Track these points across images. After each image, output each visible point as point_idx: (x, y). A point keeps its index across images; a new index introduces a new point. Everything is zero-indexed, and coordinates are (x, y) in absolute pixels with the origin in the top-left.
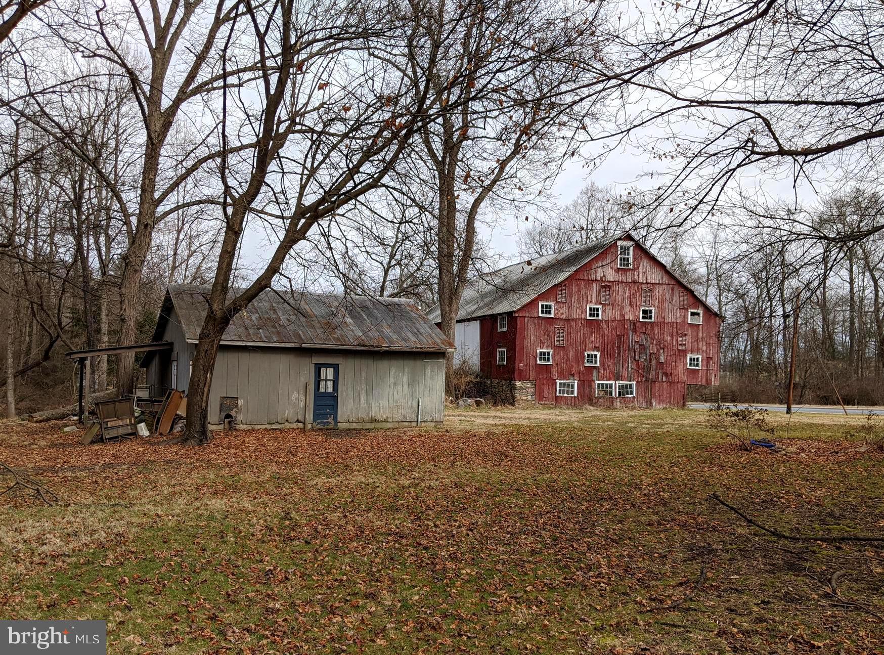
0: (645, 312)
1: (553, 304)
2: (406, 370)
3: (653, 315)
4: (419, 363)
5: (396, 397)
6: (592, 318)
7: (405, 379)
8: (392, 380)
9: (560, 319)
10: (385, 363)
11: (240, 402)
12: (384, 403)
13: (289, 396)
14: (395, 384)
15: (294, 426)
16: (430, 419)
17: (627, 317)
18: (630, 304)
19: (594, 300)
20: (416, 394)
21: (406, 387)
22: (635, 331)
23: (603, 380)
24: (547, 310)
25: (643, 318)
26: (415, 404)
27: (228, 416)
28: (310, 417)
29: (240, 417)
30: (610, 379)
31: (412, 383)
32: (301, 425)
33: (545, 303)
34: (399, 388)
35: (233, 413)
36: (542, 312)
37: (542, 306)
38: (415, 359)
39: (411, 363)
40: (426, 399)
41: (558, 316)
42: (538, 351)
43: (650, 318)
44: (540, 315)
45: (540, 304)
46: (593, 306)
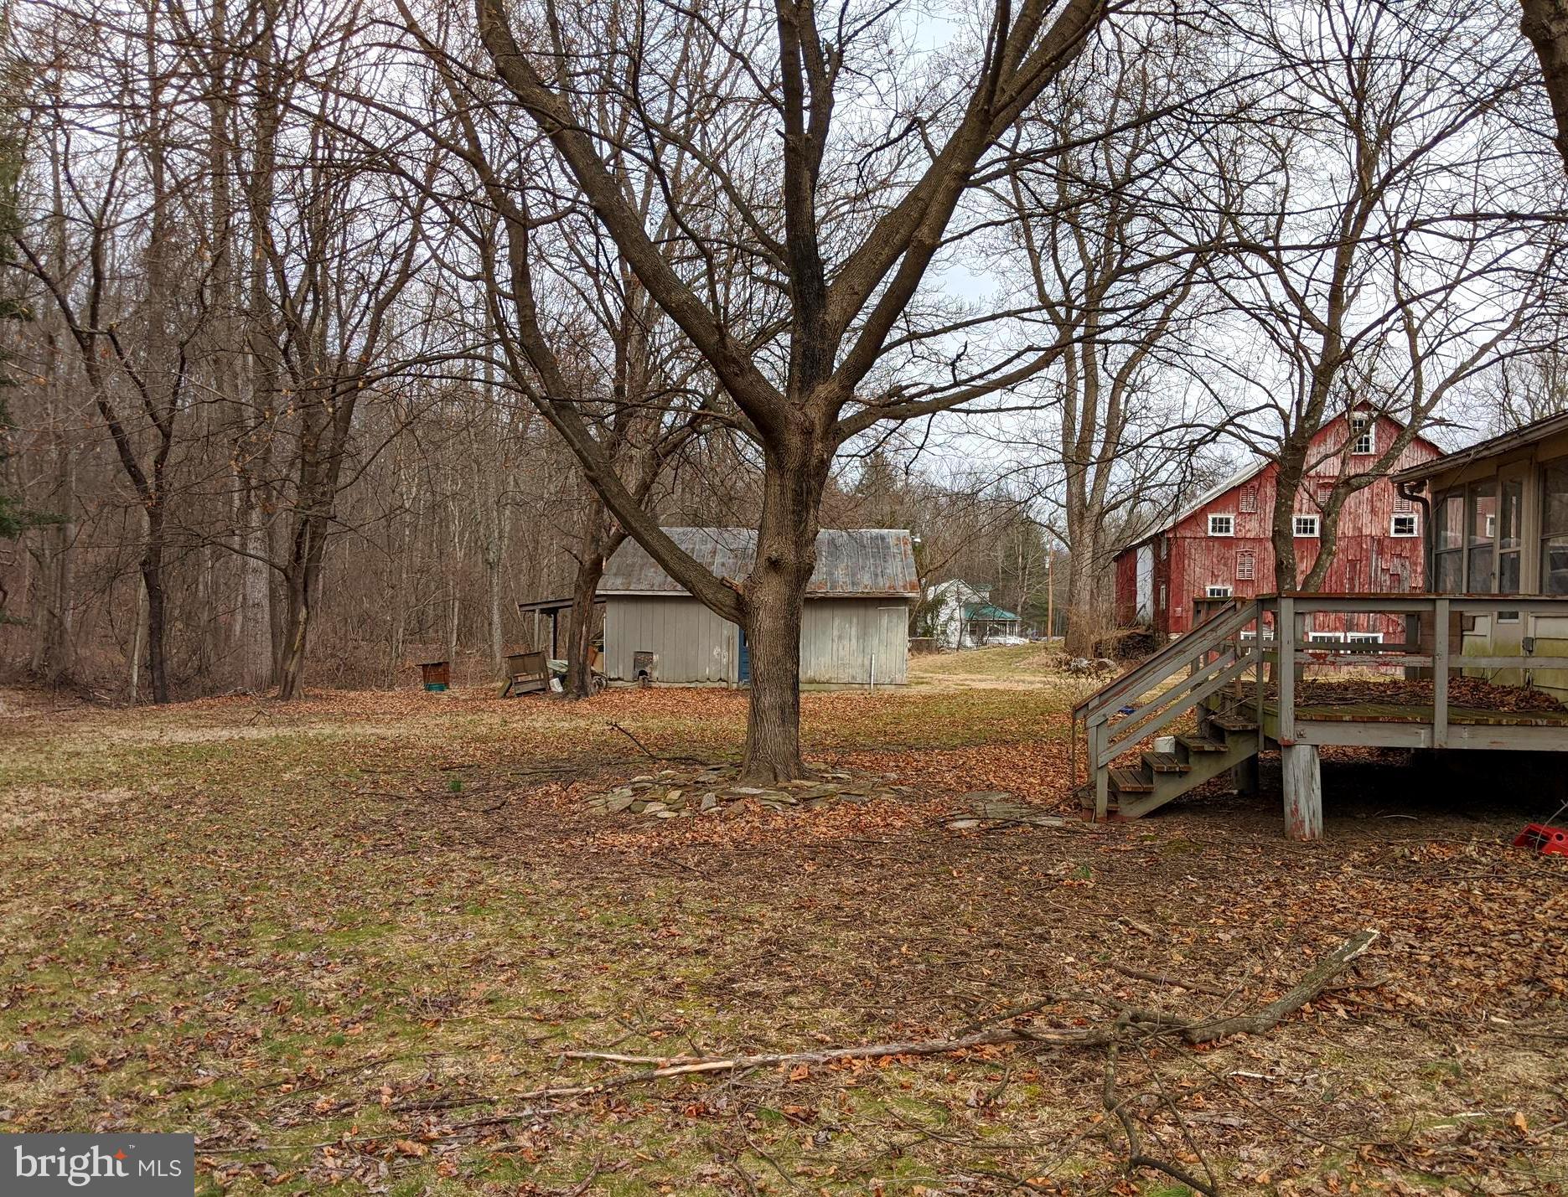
0: (1399, 522)
1: (1232, 517)
2: (855, 620)
3: (1415, 526)
4: (872, 613)
5: (842, 653)
6: (1302, 535)
7: (854, 632)
8: (836, 633)
9: (1245, 539)
10: (826, 614)
11: (655, 658)
12: (825, 660)
13: (710, 651)
14: (840, 637)
15: (716, 685)
16: (888, 681)
17: (1366, 531)
18: (1372, 511)
19: (1305, 507)
20: (868, 650)
21: (854, 641)
22: (1381, 552)
23: (1322, 630)
24: (1221, 525)
25: (1397, 531)
26: (867, 662)
27: (643, 673)
28: (734, 675)
29: (656, 674)
30: (1336, 629)
31: (863, 635)
32: (724, 685)
33: (1218, 516)
34: (846, 642)
35: (648, 670)
36: (1214, 529)
37: (1214, 520)
38: (866, 607)
39: (862, 612)
40: (883, 657)
41: (1240, 535)
42: (1208, 589)
43: (1411, 531)
44: (1210, 533)
45: (1210, 517)
46: (1304, 516)
